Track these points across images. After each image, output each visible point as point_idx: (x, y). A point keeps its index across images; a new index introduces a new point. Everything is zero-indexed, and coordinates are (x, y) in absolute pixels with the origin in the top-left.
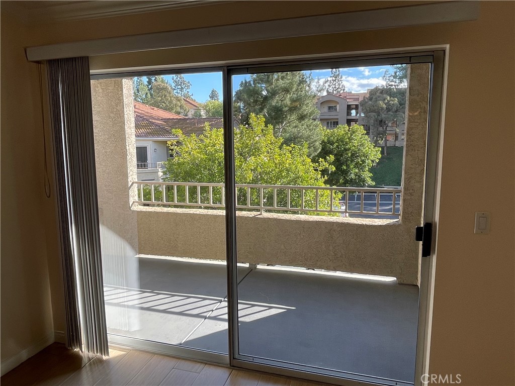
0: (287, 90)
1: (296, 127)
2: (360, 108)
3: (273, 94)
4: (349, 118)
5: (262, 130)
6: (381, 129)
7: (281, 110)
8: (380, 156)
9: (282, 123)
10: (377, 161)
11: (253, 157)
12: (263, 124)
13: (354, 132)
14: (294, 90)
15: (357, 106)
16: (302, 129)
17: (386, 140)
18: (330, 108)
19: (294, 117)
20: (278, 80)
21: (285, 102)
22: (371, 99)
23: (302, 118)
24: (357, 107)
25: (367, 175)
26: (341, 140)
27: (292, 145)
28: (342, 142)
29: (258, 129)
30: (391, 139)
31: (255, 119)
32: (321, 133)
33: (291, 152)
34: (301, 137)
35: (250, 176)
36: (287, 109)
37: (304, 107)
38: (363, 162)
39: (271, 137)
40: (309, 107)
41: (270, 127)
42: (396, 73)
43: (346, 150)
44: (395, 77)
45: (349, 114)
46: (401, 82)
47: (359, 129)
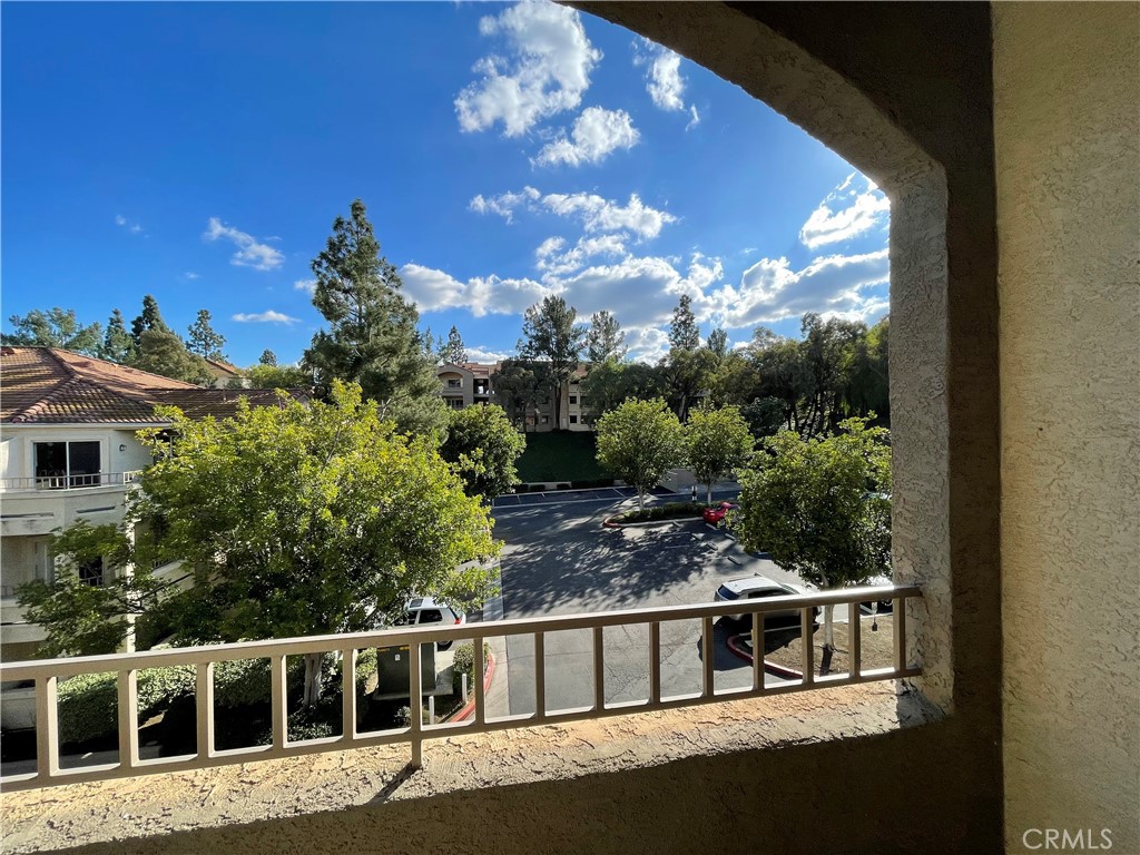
0: (392, 351)
1: (408, 405)
2: (490, 384)
3: (372, 354)
4: (476, 395)
5: (357, 408)
6: (518, 410)
7: (384, 380)
8: (524, 444)
9: (386, 400)
10: (522, 451)
11: (337, 458)
12: (359, 398)
13: (490, 414)
14: (404, 351)
15: (486, 381)
16: (419, 409)
17: (525, 425)
18: (450, 382)
19: (402, 391)
20: (377, 335)
21: (389, 369)
22: (503, 372)
23: (417, 392)
24: (485, 383)
25: (510, 470)
26: (473, 424)
27: (409, 433)
28: (476, 427)
29: (348, 407)
30: (530, 422)
31: (342, 389)
32: (445, 415)
33: (407, 445)
34: (418, 421)
35: (332, 493)
36: (392, 379)
37: (421, 377)
38: (504, 453)
39: (372, 420)
40: (426, 378)
41: (372, 402)
42: (531, 343)
43: (482, 438)
44: (530, 347)
45: (476, 391)
46: (538, 354)
47: (497, 411)
